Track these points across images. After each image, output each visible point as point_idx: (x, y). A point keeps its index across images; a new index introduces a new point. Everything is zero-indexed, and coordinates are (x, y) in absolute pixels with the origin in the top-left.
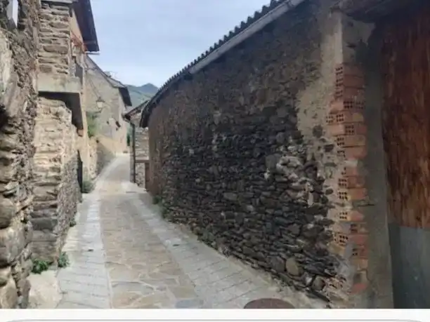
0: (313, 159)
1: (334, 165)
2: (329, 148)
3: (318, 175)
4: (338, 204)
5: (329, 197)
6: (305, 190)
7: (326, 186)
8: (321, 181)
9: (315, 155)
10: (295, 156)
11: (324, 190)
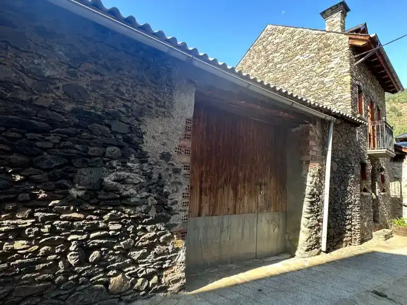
0: (160, 178)
1: (180, 183)
2: (177, 171)
3: (165, 190)
4: (181, 211)
5: (174, 207)
6: (147, 204)
7: (172, 199)
8: (166, 195)
9: (163, 174)
10: (136, 173)
11: (169, 202)
